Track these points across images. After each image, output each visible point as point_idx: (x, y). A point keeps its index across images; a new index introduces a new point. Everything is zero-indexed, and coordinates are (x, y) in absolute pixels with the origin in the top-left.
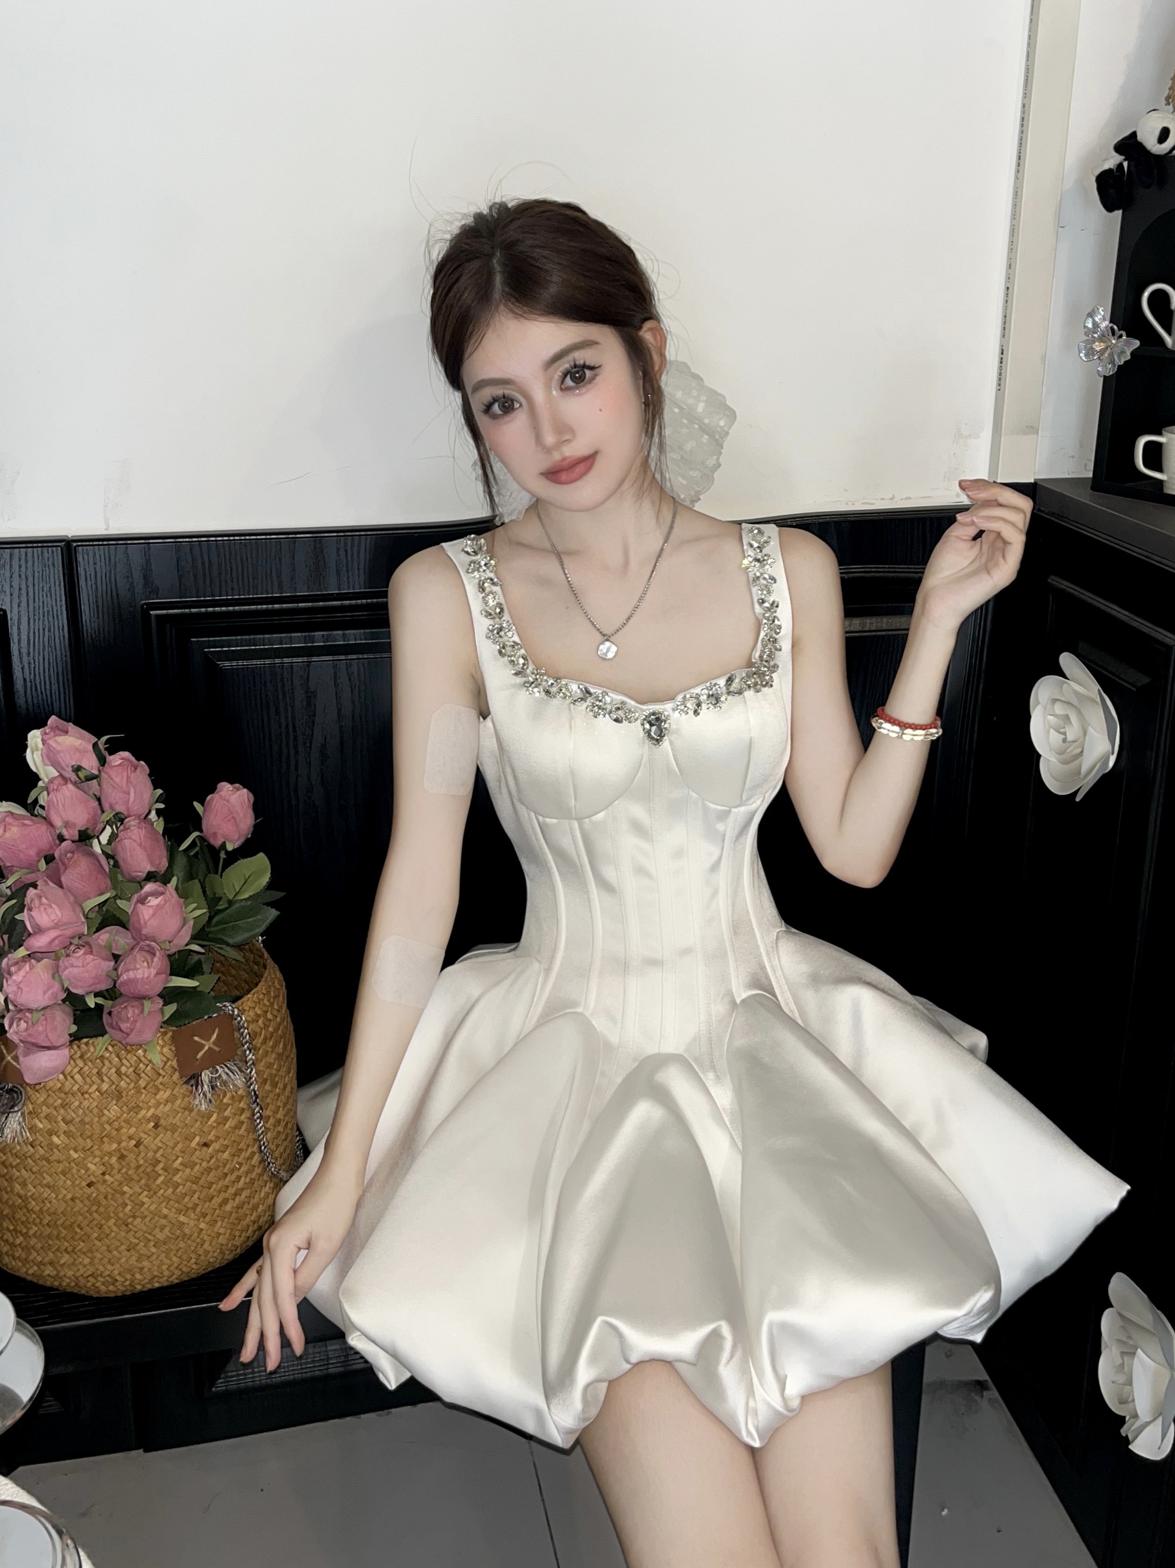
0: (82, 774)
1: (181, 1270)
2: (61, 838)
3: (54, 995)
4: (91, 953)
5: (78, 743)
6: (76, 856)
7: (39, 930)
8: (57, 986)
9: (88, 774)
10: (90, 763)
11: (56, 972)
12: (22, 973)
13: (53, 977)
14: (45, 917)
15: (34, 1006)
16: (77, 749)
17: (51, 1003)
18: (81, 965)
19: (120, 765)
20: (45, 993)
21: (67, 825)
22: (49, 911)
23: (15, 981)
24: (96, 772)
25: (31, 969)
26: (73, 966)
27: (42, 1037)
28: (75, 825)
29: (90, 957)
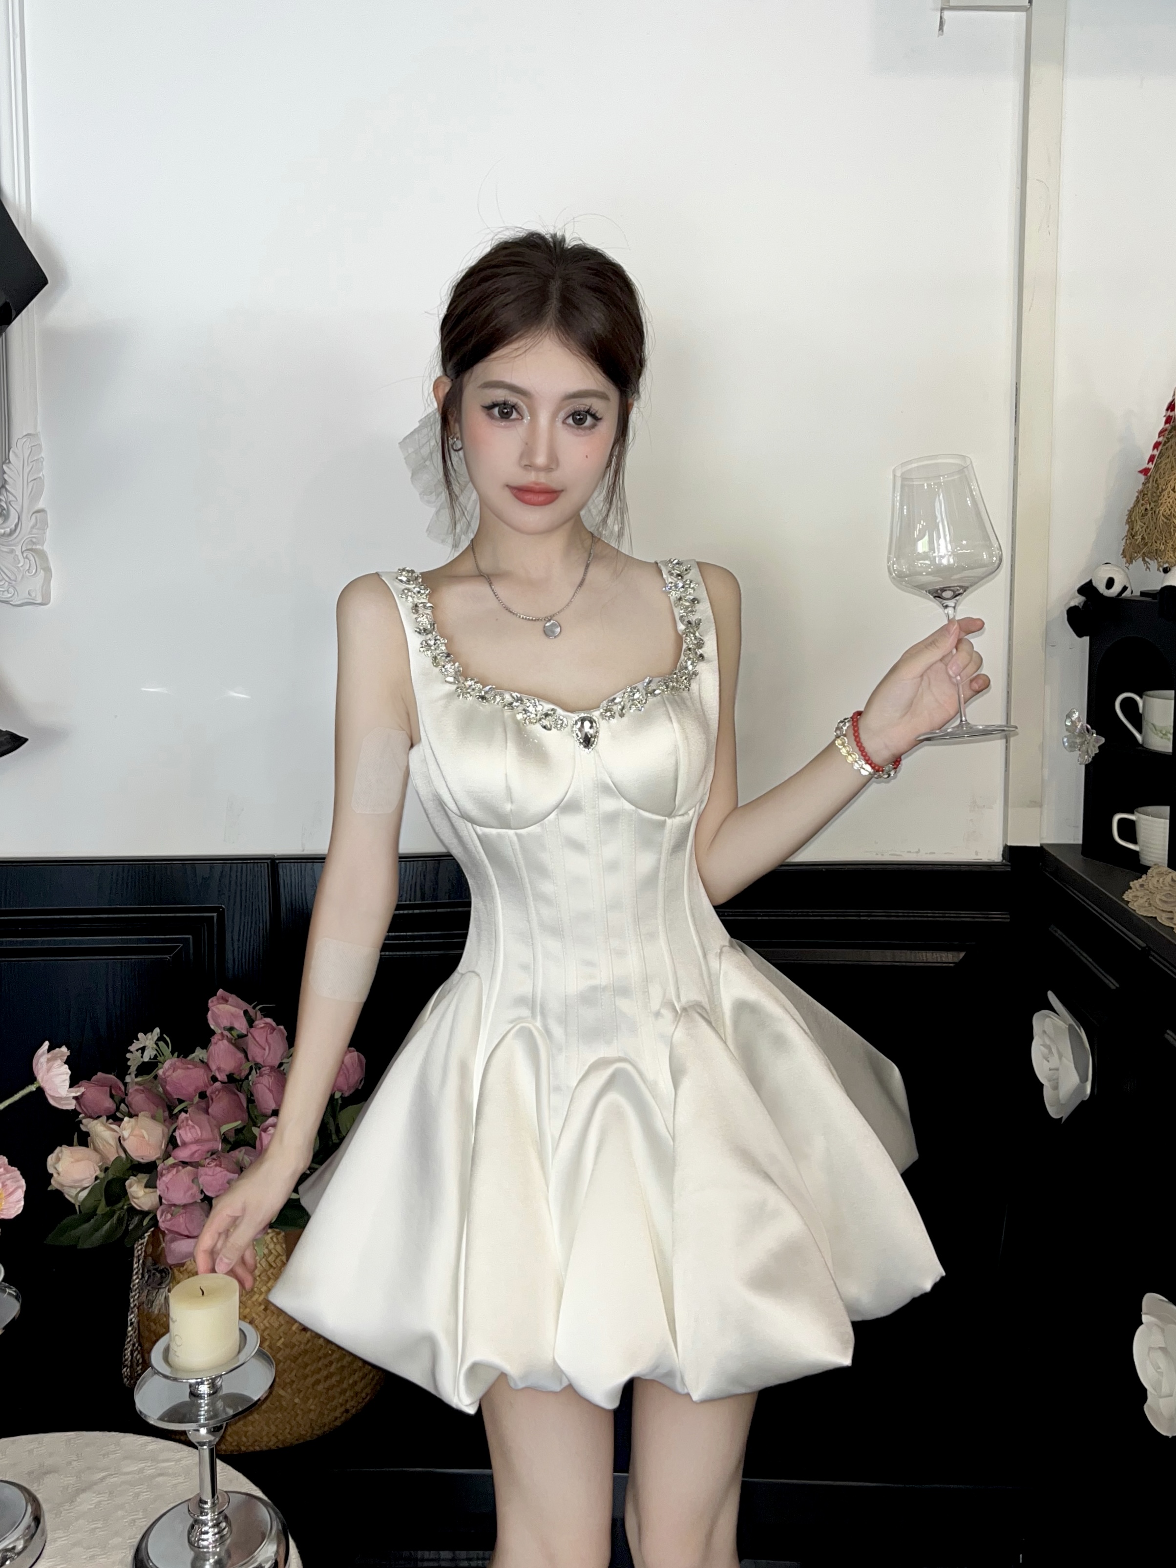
0: (234, 1033)
1: (277, 1437)
2: (214, 1079)
3: (193, 1196)
4: (220, 1166)
5: (233, 1010)
6: (221, 1094)
7: (185, 1144)
8: (195, 1190)
9: (239, 1033)
10: (241, 1025)
11: (195, 1179)
12: (170, 1176)
13: (193, 1181)
14: (189, 1135)
15: (177, 1203)
16: (232, 1014)
17: (191, 1201)
18: (210, 1173)
19: (262, 1028)
20: (185, 1193)
21: (219, 1069)
22: (193, 1130)
23: (164, 1182)
24: (245, 1033)
25: (177, 1172)
26: (206, 1175)
27: (183, 1226)
28: (224, 1071)
29: (218, 1169)
